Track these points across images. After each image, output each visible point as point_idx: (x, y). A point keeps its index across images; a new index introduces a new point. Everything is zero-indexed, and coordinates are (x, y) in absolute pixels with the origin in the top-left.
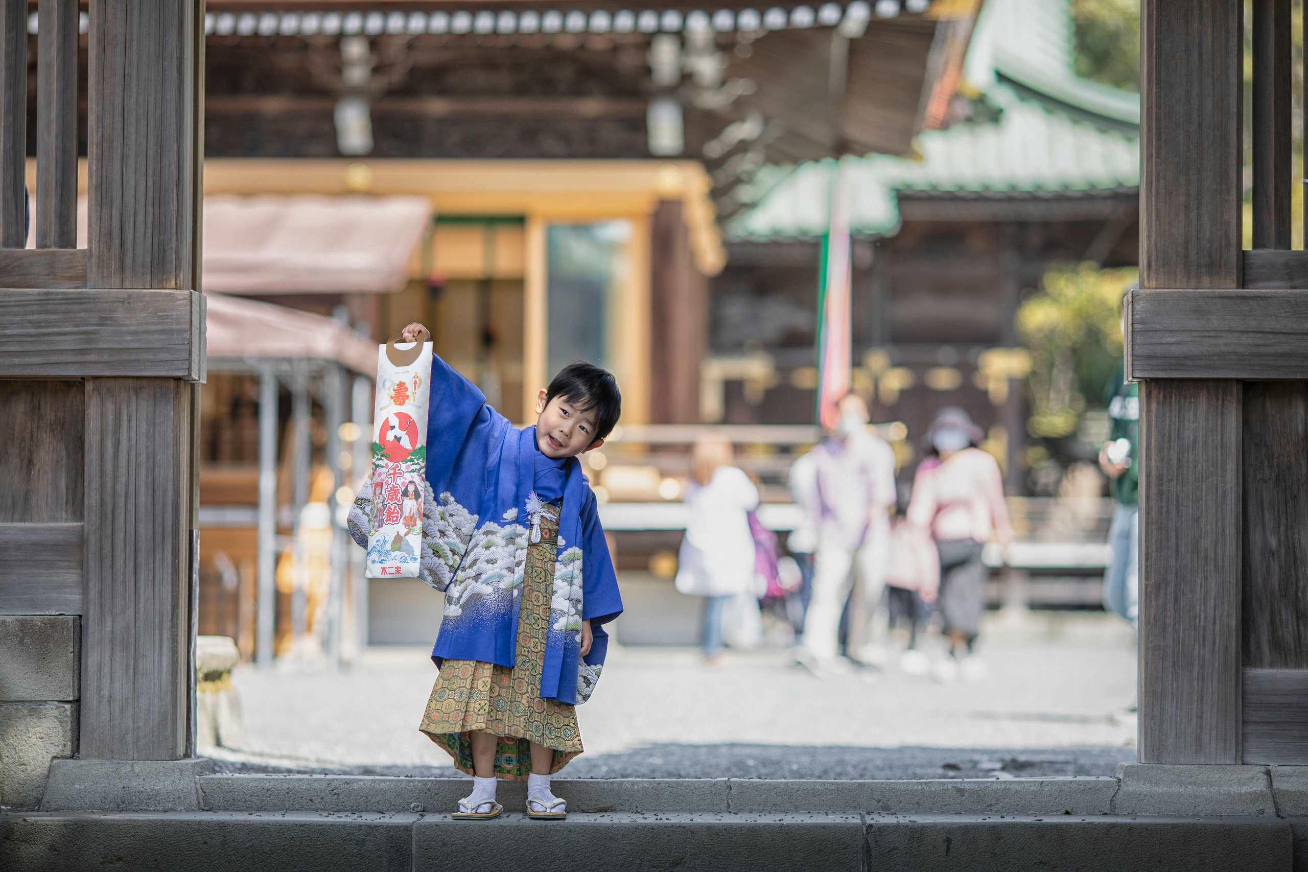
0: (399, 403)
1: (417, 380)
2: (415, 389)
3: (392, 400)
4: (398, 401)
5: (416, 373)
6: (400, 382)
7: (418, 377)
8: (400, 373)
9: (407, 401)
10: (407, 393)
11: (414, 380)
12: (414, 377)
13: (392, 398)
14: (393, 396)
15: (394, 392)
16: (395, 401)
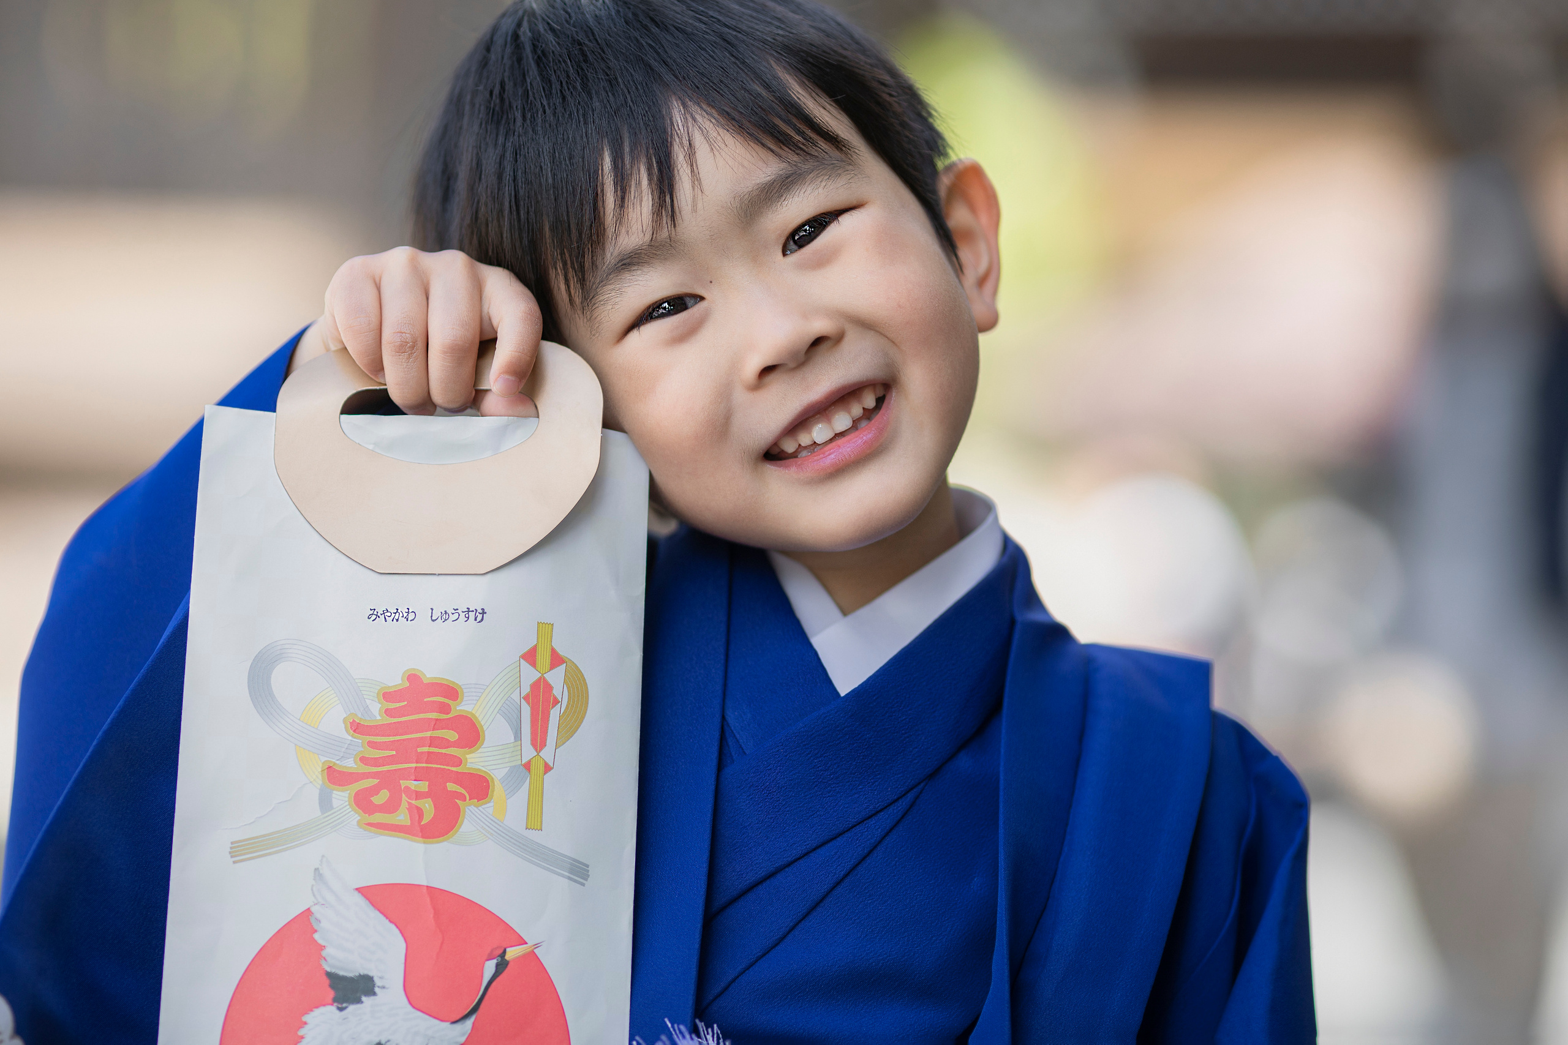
0: (402, 817)
1: (556, 678)
2: (538, 742)
3: (342, 797)
4: (391, 807)
5: (545, 629)
6: (413, 678)
7: (557, 660)
8: (410, 615)
9: (473, 816)
10: (474, 761)
11: (530, 674)
12: (530, 657)
13: (335, 776)
14: (350, 764)
15: (359, 743)
16: (363, 802)
